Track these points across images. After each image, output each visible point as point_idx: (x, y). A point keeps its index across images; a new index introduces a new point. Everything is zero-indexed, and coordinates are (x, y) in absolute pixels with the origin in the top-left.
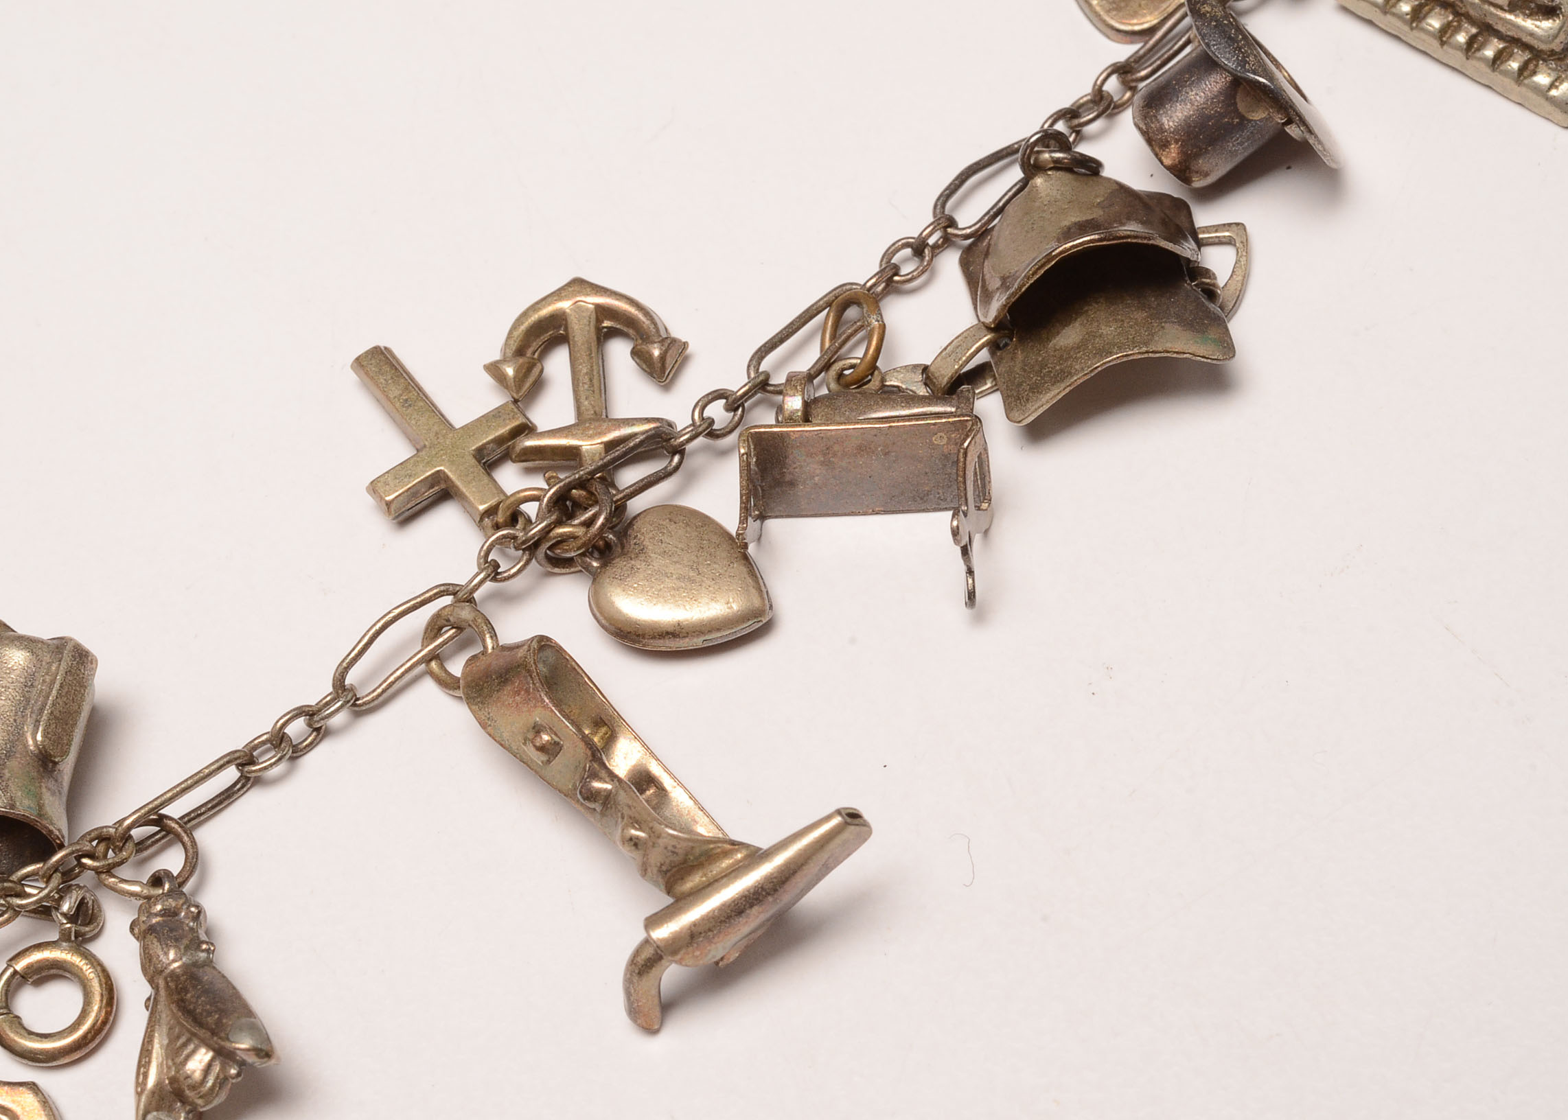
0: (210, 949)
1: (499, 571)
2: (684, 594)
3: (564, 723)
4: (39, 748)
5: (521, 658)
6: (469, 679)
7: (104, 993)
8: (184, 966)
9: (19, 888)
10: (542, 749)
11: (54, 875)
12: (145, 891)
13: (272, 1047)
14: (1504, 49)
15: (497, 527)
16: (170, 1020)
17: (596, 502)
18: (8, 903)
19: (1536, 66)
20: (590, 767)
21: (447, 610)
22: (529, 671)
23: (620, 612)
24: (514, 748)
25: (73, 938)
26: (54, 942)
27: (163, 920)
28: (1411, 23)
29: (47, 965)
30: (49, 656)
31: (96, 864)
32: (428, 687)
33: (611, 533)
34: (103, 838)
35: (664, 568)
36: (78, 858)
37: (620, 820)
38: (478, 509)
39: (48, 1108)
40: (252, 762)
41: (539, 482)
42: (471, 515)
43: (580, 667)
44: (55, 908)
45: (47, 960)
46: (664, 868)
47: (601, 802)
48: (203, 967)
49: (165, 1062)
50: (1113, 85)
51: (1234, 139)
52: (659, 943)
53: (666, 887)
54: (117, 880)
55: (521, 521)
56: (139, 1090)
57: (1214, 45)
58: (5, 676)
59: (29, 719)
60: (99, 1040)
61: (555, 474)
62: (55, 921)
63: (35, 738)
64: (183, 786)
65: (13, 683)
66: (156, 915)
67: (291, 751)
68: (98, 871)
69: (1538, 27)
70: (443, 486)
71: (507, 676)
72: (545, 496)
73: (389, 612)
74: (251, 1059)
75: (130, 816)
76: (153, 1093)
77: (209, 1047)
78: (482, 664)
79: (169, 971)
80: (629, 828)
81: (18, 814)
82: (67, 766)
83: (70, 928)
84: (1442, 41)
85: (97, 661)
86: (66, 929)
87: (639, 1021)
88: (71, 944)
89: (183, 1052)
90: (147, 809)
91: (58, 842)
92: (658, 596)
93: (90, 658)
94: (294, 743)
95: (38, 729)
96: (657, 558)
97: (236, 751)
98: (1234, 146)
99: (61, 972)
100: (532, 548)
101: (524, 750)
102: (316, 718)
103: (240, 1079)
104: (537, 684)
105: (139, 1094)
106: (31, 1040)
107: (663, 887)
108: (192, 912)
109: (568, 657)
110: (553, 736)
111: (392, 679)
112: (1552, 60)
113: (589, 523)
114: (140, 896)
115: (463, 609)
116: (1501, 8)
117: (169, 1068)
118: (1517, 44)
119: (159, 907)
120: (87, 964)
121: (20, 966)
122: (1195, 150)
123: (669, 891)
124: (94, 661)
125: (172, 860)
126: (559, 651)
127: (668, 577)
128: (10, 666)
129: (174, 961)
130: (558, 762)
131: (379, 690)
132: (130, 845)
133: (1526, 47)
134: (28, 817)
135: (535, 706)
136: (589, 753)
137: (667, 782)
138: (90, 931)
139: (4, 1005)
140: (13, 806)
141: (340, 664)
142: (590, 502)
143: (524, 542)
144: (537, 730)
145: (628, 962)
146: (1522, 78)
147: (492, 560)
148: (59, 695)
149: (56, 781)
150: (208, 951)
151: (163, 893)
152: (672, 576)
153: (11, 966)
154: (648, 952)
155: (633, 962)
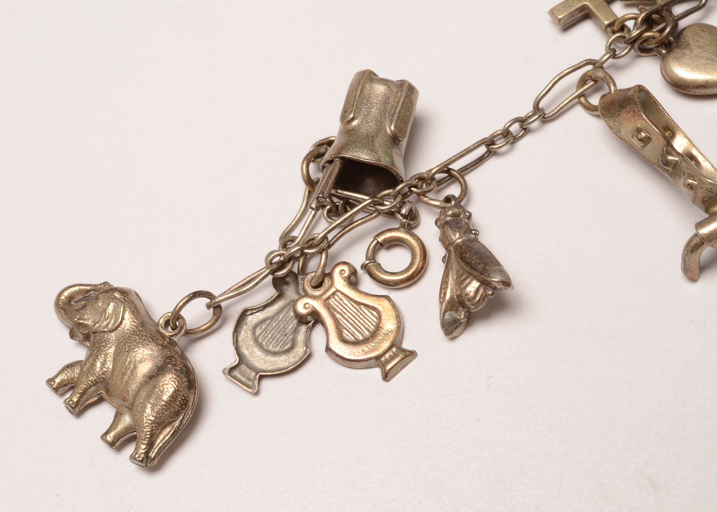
0: (476, 233)
1: (616, 53)
2: (710, 67)
3: (653, 128)
4: (392, 133)
5: (630, 95)
6: (603, 105)
7: (422, 253)
8: (463, 242)
9: (381, 201)
10: (641, 140)
11: (398, 196)
12: (442, 205)
13: (510, 281)
15: (614, 32)
16: (457, 267)
17: (664, 21)
18: (376, 208)
20: (666, 149)
21: (591, 72)
22: (635, 102)
23: (676, 75)
24: (627, 139)
25: (406, 227)
26: (397, 229)
27: (453, 219)
29: (394, 240)
30: (396, 89)
31: (418, 191)
32: (579, 111)
33: (671, 37)
34: (421, 179)
35: (699, 54)
36: (409, 188)
37: (682, 176)
38: (604, 23)
39: (395, 309)
40: (493, 144)
41: (635, 11)
42: (600, 27)
43: (657, 101)
44: (397, 212)
45: (393, 237)
46: (705, 199)
47: (672, 166)
48: (474, 241)
49: (455, 287)
52: (703, 236)
53: (705, 209)
54: (428, 199)
55: (626, 30)
56: (442, 300)
58: (375, 98)
59: (387, 119)
60: (420, 276)
61: (643, 7)
62: (397, 219)
63: (391, 128)
64: (461, 154)
65: (379, 101)
66: (449, 216)
67: (512, 139)
68: (418, 194)
70: (586, 12)
71: (623, 104)
72: (639, 17)
73: (562, 72)
74: (499, 286)
75: (435, 168)
76: (449, 302)
77: (478, 280)
78: (608, 98)
79: (456, 243)
80: (688, 179)
81: (383, 165)
82: (404, 143)
83: (405, 222)
85: (418, 92)
86: (403, 222)
87: (689, 275)
88: (405, 229)
89: (464, 283)
90: (443, 165)
91: (401, 179)
92: (696, 68)
93: (415, 91)
94: (514, 135)
95: (392, 124)
96: (695, 49)
97: (486, 138)
99: (400, 243)
100: (632, 42)
101: (632, 141)
102: (525, 123)
103: (493, 296)
104: (639, 108)
105: (441, 303)
106: (386, 275)
107: (704, 209)
108: (467, 215)
109: (652, 96)
110: (647, 134)
111: (562, 105)
113: (662, 31)
114: (439, 207)
115: (599, 71)
117: (457, 290)
119: (450, 212)
120: (414, 240)
121: (380, 239)
123: (707, 211)
124: (417, 92)
125: (454, 190)
126: (647, 93)
127: (701, 58)
128: (378, 93)
129: (459, 238)
130: (649, 146)
131: (556, 111)
132: (434, 182)
134: (388, 166)
135: (638, 119)
136: (666, 143)
137: (700, 158)
138: (414, 224)
139: (373, 258)
140: (380, 161)
141: (537, 97)
142: (661, 21)
143: (629, 40)
144: (639, 131)
145: (686, 245)
147: (613, 48)
148: (402, 108)
149: (400, 149)
150: (475, 234)
151: (451, 206)
152: (703, 58)
153: (376, 239)
154: (697, 240)
155: (688, 245)
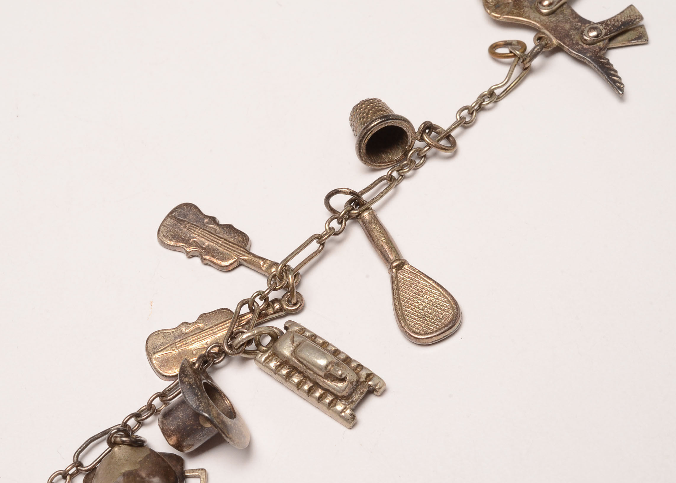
14: (323, 393)
19: (337, 402)
28: (287, 378)
50: (157, 402)
51: (199, 435)
57: (187, 397)
69: (336, 386)
84: (298, 388)
98: (199, 437)
112: (343, 400)
116: (321, 376)
118: (329, 392)
122: (182, 439)
133: (332, 393)
146: (330, 407)
